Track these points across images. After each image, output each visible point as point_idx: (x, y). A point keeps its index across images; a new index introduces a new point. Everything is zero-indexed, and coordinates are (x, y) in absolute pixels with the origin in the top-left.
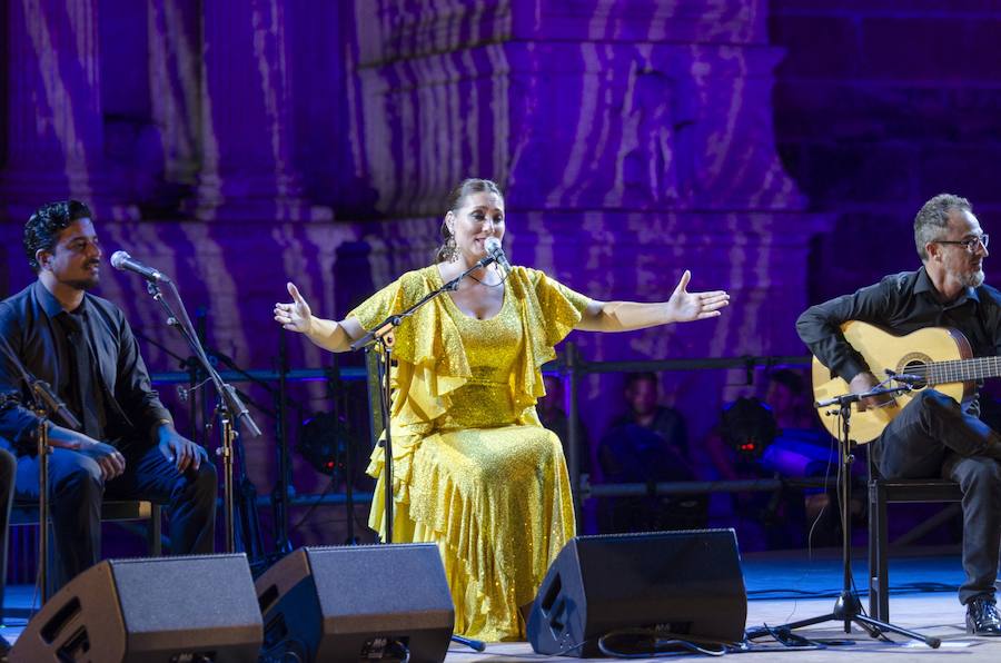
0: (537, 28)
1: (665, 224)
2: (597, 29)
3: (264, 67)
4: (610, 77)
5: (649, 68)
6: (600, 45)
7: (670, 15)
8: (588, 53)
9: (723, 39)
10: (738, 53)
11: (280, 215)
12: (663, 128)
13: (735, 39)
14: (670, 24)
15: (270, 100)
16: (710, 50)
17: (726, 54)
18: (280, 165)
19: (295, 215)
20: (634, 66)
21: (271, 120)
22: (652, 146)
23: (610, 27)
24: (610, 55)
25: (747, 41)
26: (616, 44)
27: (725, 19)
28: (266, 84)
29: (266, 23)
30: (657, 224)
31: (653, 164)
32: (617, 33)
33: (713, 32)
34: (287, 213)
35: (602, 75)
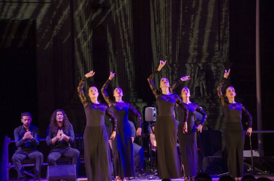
0: (176, 61)
1: (203, 101)
2: (190, 61)
3: (128, 70)
4: (193, 71)
5: (201, 68)
6: (190, 64)
7: (207, 57)
8: (188, 66)
9: (219, 62)
10: (222, 64)
11: (131, 101)
12: (203, 81)
13: (221, 61)
14: (207, 59)
15: (129, 77)
16: (215, 64)
17: (219, 65)
18: (132, 90)
19: (134, 101)
20: (197, 68)
21: (130, 81)
22: (201, 85)
23: (193, 60)
24: (193, 66)
25: (225, 62)
26: (194, 64)
27: (220, 57)
28: (128, 73)
29: (128, 61)
30: (202, 101)
31: (201, 89)
32: (194, 61)
33: (216, 60)
34: (133, 100)
35: (191, 70)
